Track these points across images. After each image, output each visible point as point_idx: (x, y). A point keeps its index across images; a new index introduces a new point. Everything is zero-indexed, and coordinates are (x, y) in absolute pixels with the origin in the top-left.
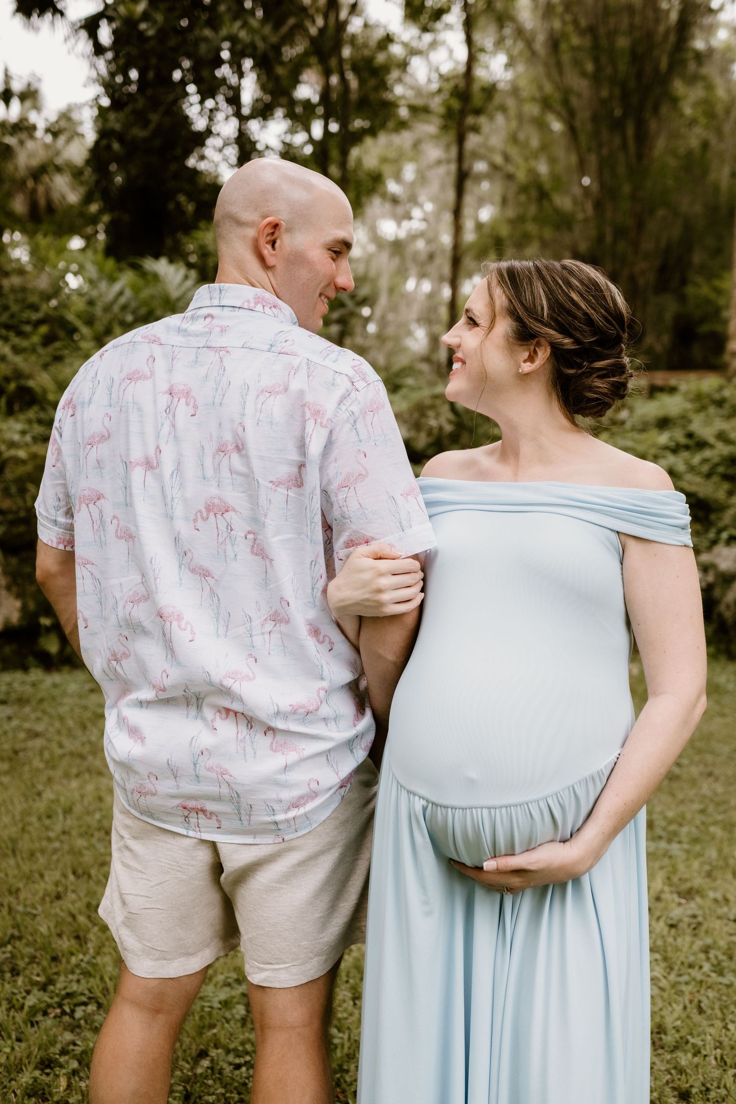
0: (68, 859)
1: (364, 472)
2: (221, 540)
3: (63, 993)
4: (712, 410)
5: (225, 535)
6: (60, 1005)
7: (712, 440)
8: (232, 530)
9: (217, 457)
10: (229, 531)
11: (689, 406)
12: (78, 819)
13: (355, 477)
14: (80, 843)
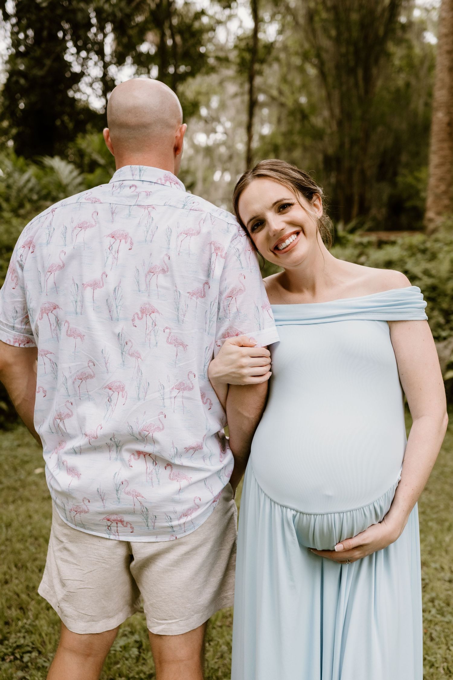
0: (11, 557)
1: (243, 288)
2: (148, 332)
3: (14, 645)
4: (419, 256)
5: (151, 328)
6: (13, 654)
7: (420, 275)
8: (155, 325)
9: (148, 276)
10: (154, 326)
11: (405, 253)
12: (17, 530)
13: (237, 291)
14: (19, 546)
